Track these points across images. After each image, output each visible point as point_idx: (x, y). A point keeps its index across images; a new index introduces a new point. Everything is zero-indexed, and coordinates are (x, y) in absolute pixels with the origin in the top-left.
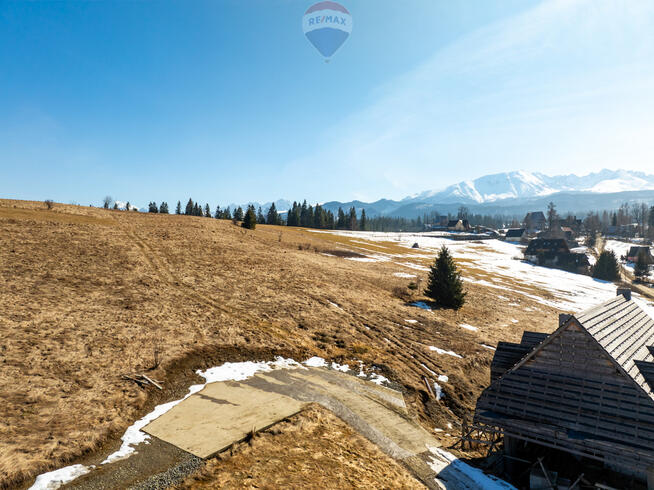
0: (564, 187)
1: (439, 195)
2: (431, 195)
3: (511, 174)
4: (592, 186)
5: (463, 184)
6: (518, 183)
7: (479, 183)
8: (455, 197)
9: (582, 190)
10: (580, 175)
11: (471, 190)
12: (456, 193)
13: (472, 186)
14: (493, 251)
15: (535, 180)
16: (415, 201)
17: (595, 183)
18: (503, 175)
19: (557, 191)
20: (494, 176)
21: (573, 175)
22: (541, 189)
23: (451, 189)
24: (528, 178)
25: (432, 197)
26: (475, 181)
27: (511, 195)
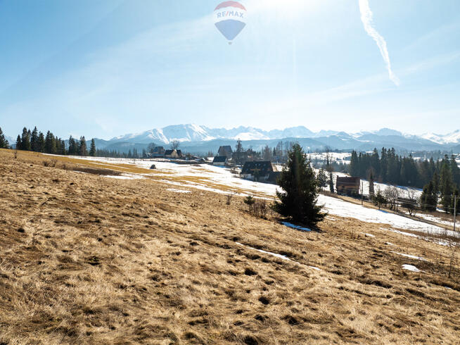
0: (219, 136)
1: (138, 137)
2: (133, 137)
3: (187, 125)
4: (235, 136)
5: (155, 131)
6: (191, 131)
7: (166, 130)
8: (149, 139)
9: (229, 138)
10: (228, 129)
11: (160, 135)
12: (150, 136)
13: (161, 132)
14: (212, 172)
15: (201, 130)
16: (121, 141)
17: (236, 135)
18: (181, 126)
19: (215, 138)
20: (175, 126)
21: (223, 129)
22: (205, 137)
23: (147, 133)
24: (197, 129)
25: (132, 139)
26: (163, 129)
27: (188, 140)
